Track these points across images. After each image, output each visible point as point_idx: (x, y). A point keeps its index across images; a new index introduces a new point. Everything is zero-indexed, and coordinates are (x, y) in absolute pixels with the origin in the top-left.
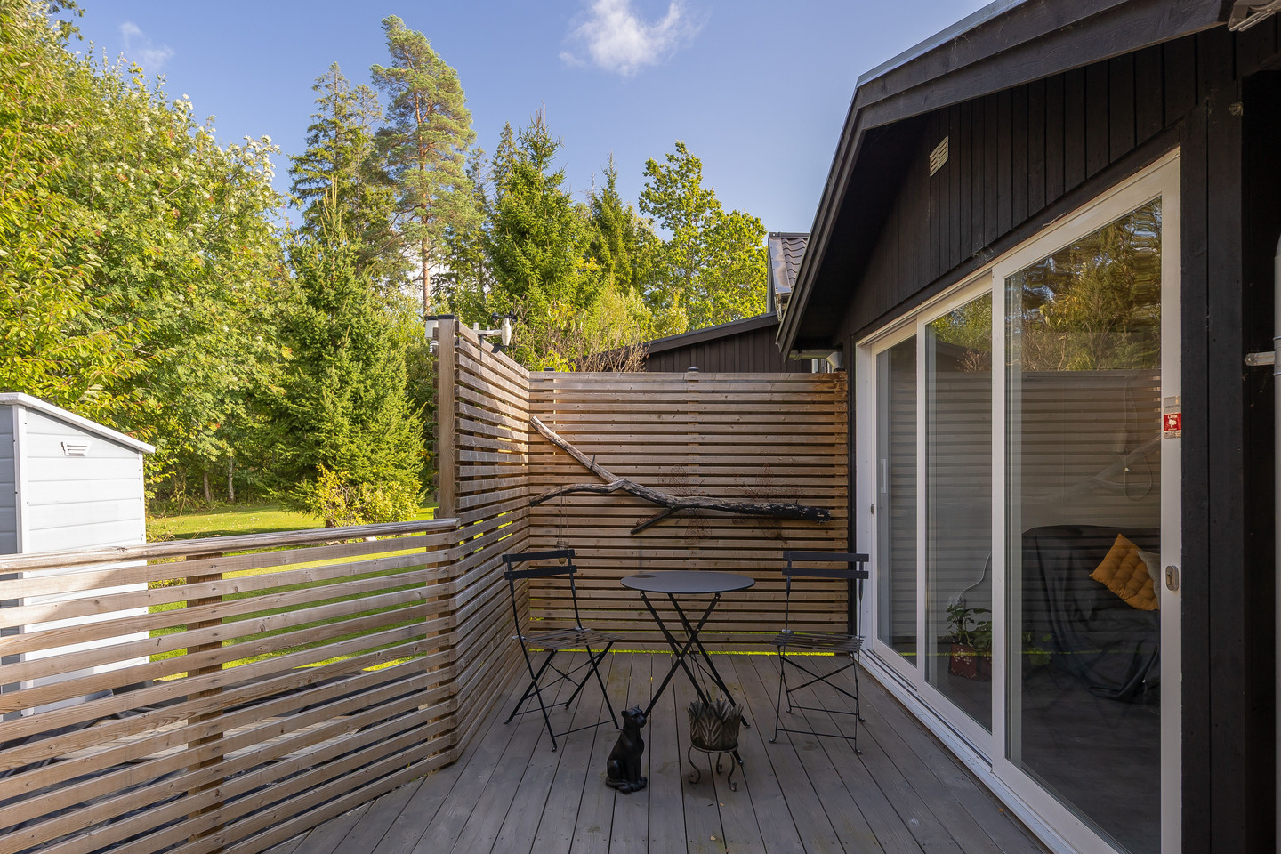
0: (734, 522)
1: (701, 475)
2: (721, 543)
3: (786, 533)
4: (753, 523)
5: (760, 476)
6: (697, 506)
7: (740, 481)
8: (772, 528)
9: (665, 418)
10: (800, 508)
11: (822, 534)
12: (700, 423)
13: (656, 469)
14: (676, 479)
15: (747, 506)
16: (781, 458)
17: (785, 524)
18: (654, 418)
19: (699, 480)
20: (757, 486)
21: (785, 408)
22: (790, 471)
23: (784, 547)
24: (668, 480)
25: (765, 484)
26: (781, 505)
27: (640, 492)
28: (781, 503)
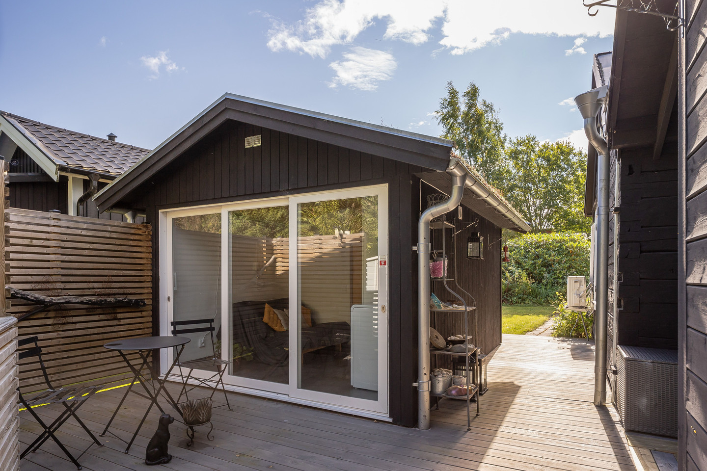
0: (88, 312)
1: (62, 282)
2: (78, 326)
3: (119, 316)
4: (99, 311)
5: (105, 282)
6: (68, 302)
7: (91, 285)
8: (111, 313)
9: (35, 242)
10: (130, 300)
11: (139, 314)
12: (62, 248)
13: (29, 279)
14: (45, 285)
15: (103, 301)
16: (116, 271)
17: (119, 311)
18: (27, 242)
19: (62, 286)
20: (103, 288)
21: (118, 242)
22: (122, 279)
23: (118, 324)
24: (39, 286)
25: (108, 287)
26: (121, 299)
27: (21, 295)
28: (120, 298)
